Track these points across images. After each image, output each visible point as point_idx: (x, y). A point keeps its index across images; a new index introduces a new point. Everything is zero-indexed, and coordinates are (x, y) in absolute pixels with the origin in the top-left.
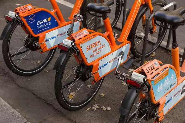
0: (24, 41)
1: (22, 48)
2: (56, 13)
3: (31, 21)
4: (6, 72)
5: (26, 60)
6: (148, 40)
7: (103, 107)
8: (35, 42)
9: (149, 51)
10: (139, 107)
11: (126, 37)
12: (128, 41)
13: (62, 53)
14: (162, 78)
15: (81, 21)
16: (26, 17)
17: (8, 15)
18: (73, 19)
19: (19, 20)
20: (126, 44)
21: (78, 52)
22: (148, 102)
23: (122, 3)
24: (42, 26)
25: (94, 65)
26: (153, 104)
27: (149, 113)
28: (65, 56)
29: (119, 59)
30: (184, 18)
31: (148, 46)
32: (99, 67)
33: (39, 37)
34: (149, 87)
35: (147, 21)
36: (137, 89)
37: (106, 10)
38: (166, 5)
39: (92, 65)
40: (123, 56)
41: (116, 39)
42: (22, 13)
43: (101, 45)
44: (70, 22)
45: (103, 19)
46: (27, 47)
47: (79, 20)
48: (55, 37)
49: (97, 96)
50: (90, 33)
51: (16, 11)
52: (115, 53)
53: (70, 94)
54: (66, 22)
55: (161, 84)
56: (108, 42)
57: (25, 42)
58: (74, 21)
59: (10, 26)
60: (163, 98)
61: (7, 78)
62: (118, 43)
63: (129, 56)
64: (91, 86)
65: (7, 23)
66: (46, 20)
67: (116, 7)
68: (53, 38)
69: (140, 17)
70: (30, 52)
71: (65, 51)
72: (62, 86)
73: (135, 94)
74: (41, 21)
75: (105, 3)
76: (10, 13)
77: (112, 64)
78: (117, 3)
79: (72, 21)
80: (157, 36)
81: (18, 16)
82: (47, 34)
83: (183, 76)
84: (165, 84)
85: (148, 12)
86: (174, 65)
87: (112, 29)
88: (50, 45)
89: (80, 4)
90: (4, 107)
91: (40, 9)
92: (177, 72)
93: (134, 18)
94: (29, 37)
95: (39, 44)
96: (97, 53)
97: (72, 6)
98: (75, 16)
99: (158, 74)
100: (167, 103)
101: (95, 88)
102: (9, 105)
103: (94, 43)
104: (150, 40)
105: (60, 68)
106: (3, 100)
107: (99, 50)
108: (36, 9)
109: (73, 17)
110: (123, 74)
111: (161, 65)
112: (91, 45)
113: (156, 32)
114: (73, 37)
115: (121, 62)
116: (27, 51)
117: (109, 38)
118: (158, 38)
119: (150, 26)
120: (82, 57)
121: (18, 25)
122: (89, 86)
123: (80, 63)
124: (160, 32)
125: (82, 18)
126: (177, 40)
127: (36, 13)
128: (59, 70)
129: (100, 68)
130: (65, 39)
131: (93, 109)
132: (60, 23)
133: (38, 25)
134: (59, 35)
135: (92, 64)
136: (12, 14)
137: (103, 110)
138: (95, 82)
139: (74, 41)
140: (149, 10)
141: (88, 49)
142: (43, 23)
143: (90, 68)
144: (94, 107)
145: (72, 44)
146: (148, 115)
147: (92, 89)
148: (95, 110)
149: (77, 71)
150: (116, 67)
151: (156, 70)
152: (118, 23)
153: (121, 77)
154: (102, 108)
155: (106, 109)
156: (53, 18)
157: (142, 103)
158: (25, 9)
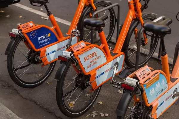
0: (26, 55)
1: (25, 62)
2: (55, 29)
3: (32, 36)
4: (10, 85)
5: (28, 73)
6: (140, 51)
7: (102, 113)
8: (36, 56)
9: (142, 61)
10: (134, 110)
11: (120, 48)
12: (122, 53)
13: (62, 64)
14: (153, 82)
15: (78, 36)
16: (28, 34)
17: (12, 32)
18: (71, 35)
19: (22, 36)
20: (120, 55)
21: (76, 62)
22: (142, 105)
23: (115, 19)
24: (43, 41)
25: (92, 74)
26: (147, 107)
27: (143, 115)
28: (65, 66)
29: (114, 69)
30: (170, 28)
31: (141, 58)
32: (96, 76)
33: (40, 51)
34: (142, 90)
35: (139, 34)
36: (131, 92)
37: (101, 24)
38: (155, 19)
39: (90, 75)
40: (118, 66)
41: (111, 51)
42: (25, 29)
43: (98, 56)
44: (68, 37)
45: (99, 32)
46: (29, 61)
47: (76, 35)
48: (55, 51)
49: (95, 104)
50: (87, 45)
51: (19, 28)
52: (111, 64)
53: (71, 103)
54: (64, 38)
55: (153, 88)
56: (104, 53)
57: (28, 56)
58: (72, 37)
59: (14, 42)
60: (155, 101)
61: (11, 91)
62: (113, 55)
63: (124, 67)
64: (89, 95)
65: (11, 39)
66: (46, 36)
67: (111, 23)
68: (53, 52)
69: (132, 30)
70: (32, 65)
71: (65, 62)
72: (63, 94)
73: (129, 97)
74: (42, 37)
75: (99, 18)
76: (13, 30)
77: (108, 74)
78: (111, 19)
79: (70, 36)
80: (149, 48)
81: (21, 32)
82: (47, 49)
83: (173, 82)
84: (156, 89)
85: (139, 26)
86: (165, 71)
87: (107, 43)
88: (50, 58)
89: (76, 21)
90: (10, 116)
91: (41, 26)
92: (167, 78)
93: (126, 31)
94: (31, 52)
95: (40, 58)
96: (94, 63)
97: (69, 24)
98: (73, 32)
99: (150, 78)
100: (160, 106)
101: (93, 96)
102: (14, 114)
103: (91, 54)
104: (143, 52)
105: (61, 78)
106: (9, 110)
107: (96, 61)
108: (37, 26)
109: (71, 33)
110: (119, 83)
111: (152, 71)
112: (88, 56)
113: (147, 44)
114: (72, 49)
115: (116, 72)
116: (29, 65)
117: (104, 50)
118: (150, 50)
119: (142, 38)
120: (80, 68)
121: (21, 41)
122: (88, 95)
123: (78, 73)
124: (151, 44)
125: (79, 34)
126: (165, 48)
127: (37, 29)
128: (60, 79)
129: (97, 78)
130: (64, 51)
131: (92, 115)
132: (59, 38)
133: (39, 40)
134: (58, 50)
135: (90, 73)
136: (15, 31)
137: (101, 116)
138: (93, 90)
139: (73, 52)
140: (140, 24)
141: (86, 59)
142: (43, 38)
143: (88, 77)
144: (93, 113)
145: (71, 55)
146: (143, 116)
147: (91, 97)
148: (93, 117)
149: (76, 80)
150: (112, 77)
151: (147, 75)
152: (112, 38)
153: (117, 85)
154: (101, 115)
155: (104, 116)
156: (52, 34)
157: (136, 106)
158: (27, 26)
